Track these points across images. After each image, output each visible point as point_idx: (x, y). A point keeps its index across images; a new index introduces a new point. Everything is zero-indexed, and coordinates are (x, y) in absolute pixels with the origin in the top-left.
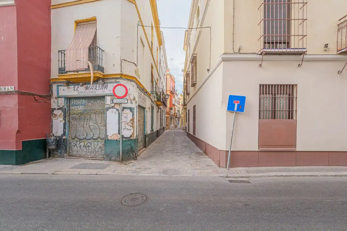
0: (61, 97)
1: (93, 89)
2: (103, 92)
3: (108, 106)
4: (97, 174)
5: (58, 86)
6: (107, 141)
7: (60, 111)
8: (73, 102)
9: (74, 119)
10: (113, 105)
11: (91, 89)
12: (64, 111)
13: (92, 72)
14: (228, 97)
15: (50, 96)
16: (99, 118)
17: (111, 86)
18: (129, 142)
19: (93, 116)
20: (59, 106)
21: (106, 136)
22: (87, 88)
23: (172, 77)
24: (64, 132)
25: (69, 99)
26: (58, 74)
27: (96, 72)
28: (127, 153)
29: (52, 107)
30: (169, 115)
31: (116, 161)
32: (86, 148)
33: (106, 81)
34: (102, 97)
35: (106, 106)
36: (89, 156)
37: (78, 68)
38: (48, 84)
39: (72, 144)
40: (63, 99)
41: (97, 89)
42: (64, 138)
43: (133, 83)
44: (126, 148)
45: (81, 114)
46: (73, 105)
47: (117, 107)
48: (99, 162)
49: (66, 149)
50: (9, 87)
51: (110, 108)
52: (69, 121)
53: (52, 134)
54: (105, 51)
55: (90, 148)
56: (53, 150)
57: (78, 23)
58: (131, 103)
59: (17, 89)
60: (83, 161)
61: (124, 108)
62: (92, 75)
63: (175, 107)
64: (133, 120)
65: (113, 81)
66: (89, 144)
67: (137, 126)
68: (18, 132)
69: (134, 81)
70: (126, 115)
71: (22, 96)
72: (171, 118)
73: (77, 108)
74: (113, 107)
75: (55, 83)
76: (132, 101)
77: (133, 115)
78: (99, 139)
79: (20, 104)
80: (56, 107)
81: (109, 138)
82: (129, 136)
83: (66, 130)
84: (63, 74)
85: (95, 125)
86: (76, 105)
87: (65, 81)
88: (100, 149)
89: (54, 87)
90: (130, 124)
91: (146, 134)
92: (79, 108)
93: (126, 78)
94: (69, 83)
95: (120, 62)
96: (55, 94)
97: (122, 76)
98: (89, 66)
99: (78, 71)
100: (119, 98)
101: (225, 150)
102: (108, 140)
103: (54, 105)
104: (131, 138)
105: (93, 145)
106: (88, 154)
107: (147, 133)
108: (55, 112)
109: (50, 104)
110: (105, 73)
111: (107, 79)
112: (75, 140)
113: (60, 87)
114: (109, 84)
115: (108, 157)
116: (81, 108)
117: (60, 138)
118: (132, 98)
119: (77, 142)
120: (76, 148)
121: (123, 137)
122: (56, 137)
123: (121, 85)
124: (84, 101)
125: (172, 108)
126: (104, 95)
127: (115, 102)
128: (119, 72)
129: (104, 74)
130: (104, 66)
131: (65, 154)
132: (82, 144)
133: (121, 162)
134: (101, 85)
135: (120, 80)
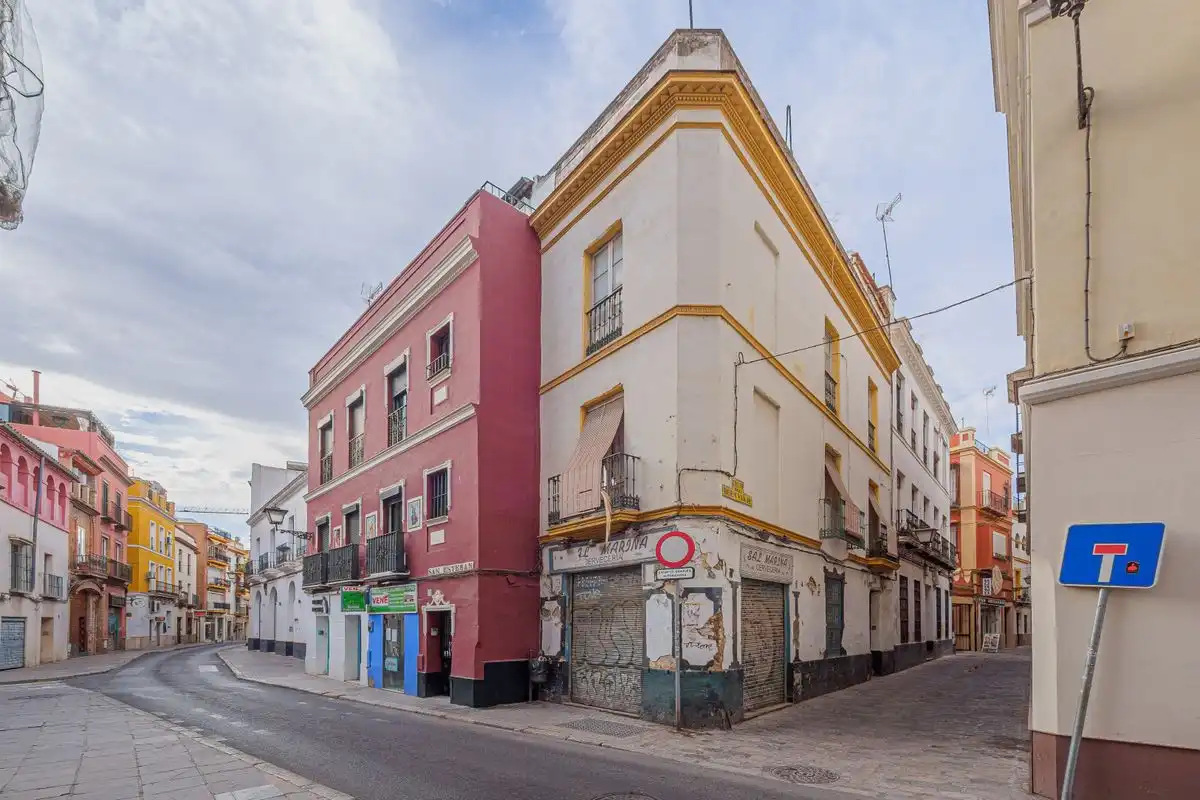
0: (556, 573)
1: (615, 550)
2: (640, 554)
3: (648, 588)
4: (600, 745)
5: (551, 551)
6: (647, 673)
7: (555, 604)
8: (581, 582)
9: (583, 619)
10: (660, 584)
11: (613, 552)
12: (562, 602)
13: (608, 514)
14: (1066, 532)
15: (536, 574)
16: (630, 615)
17: (653, 539)
18: (705, 681)
19: (618, 611)
20: (553, 593)
21: (646, 660)
22: (604, 550)
23: (994, 456)
24: (563, 648)
25: (571, 576)
26: (548, 528)
27: (617, 511)
28: (700, 709)
29: (542, 596)
30: (972, 596)
31: (666, 723)
32: (604, 687)
33: (644, 529)
34: (636, 568)
35: (644, 588)
36: (611, 706)
37: (583, 508)
38: (534, 548)
39: (578, 675)
40: (560, 577)
41: (625, 549)
42: (561, 660)
43: (717, 524)
44: (696, 695)
45: (595, 608)
46: (581, 589)
47: (669, 588)
48: (630, 722)
49: (566, 685)
50: (467, 563)
51: (652, 592)
52: (572, 624)
53: (540, 652)
54: (642, 458)
55: (613, 687)
56: (543, 685)
57: (588, 409)
58: (711, 576)
59: (477, 567)
60: (595, 715)
61: (688, 591)
62: (609, 520)
63: (1016, 565)
64: (716, 621)
65: (660, 525)
66: (610, 678)
67: (735, 638)
68: (479, 645)
69: (718, 519)
70: (693, 608)
71: (486, 578)
72: (989, 610)
73: (587, 595)
74: (659, 590)
75: (546, 544)
76: (713, 570)
77: (717, 607)
78: (631, 667)
79: (482, 592)
80: (549, 596)
81: (652, 666)
82: (705, 664)
83: (566, 644)
84: (557, 526)
85: (623, 632)
86: (586, 589)
87: (562, 538)
88: (633, 691)
89: (546, 552)
90: (709, 631)
91: (791, 662)
92: (591, 593)
93: (693, 513)
94: (571, 542)
95: (675, 475)
96: (546, 569)
97: (681, 511)
98: (602, 501)
99: (582, 516)
100: (673, 566)
101: (1056, 732)
102: (649, 670)
103: (545, 592)
104: (710, 669)
105: (618, 678)
106: (609, 699)
107: (797, 658)
108: (547, 605)
109: (538, 589)
110: (643, 510)
111: (648, 523)
112: (583, 666)
113: (555, 553)
114: (649, 536)
115: (649, 713)
116: (596, 594)
117: (555, 659)
118: (713, 562)
119: (587, 671)
120: (586, 683)
121: (684, 664)
122: (547, 658)
123: (678, 534)
124: (600, 580)
125: (990, 571)
126: (639, 562)
127: (660, 576)
128: (672, 502)
129: (641, 512)
130: (638, 493)
131: (562, 697)
132: (597, 676)
133: (679, 729)
134: (632, 540)
135: (676, 523)
